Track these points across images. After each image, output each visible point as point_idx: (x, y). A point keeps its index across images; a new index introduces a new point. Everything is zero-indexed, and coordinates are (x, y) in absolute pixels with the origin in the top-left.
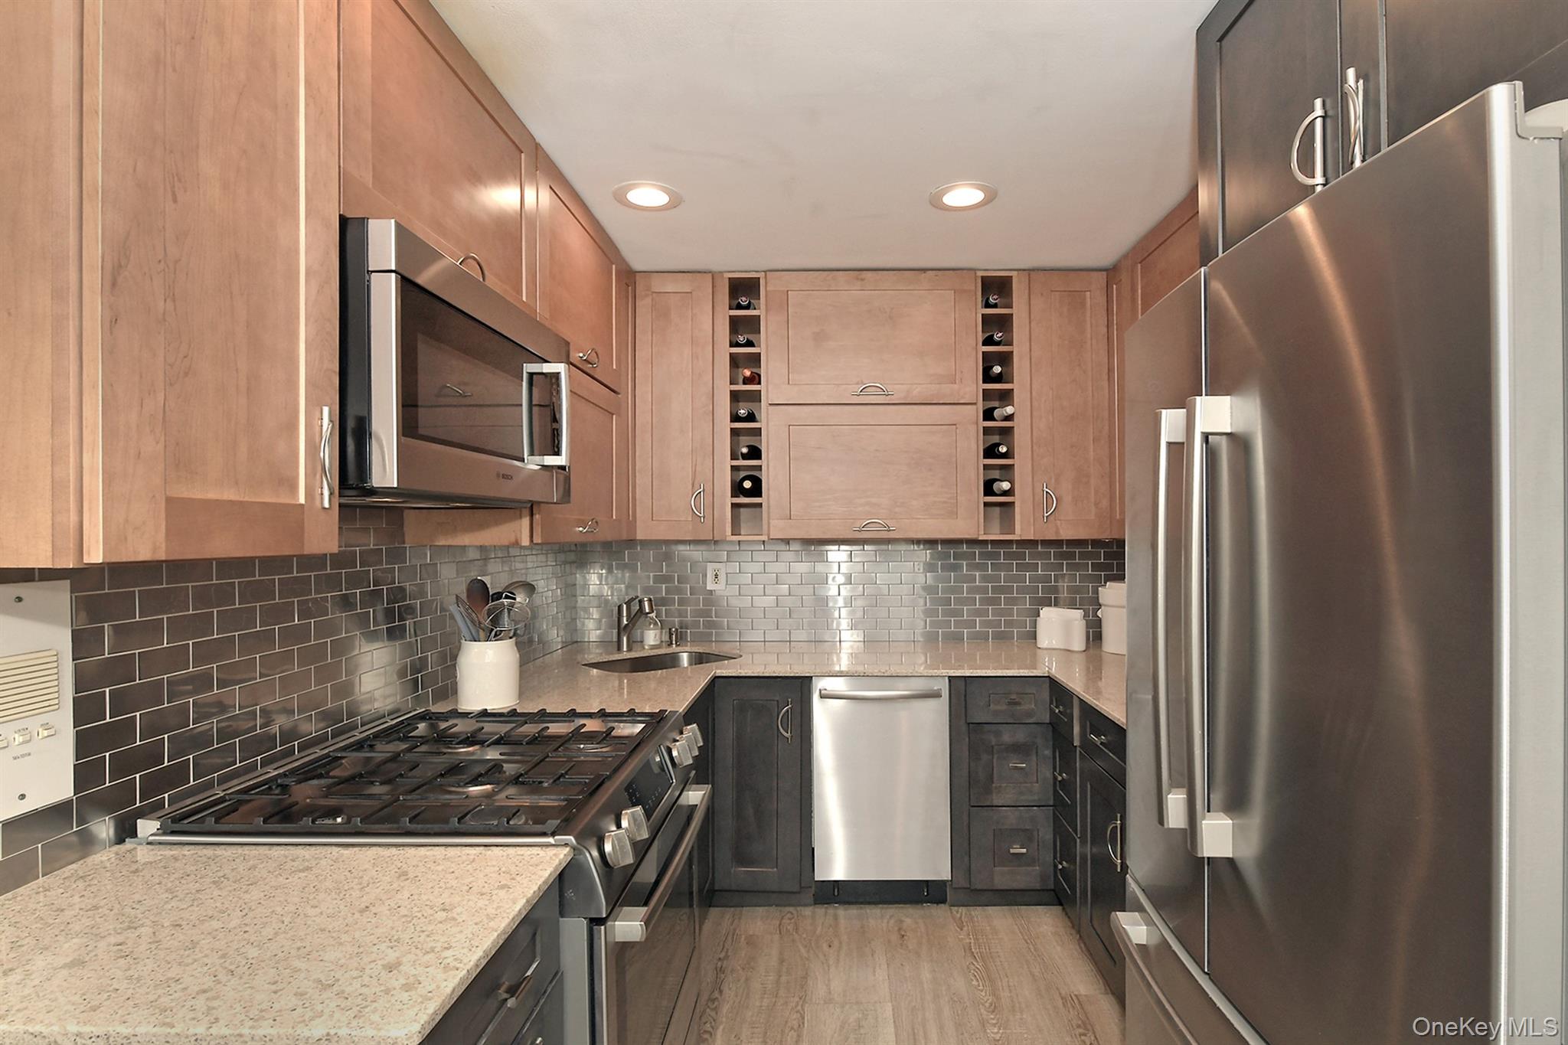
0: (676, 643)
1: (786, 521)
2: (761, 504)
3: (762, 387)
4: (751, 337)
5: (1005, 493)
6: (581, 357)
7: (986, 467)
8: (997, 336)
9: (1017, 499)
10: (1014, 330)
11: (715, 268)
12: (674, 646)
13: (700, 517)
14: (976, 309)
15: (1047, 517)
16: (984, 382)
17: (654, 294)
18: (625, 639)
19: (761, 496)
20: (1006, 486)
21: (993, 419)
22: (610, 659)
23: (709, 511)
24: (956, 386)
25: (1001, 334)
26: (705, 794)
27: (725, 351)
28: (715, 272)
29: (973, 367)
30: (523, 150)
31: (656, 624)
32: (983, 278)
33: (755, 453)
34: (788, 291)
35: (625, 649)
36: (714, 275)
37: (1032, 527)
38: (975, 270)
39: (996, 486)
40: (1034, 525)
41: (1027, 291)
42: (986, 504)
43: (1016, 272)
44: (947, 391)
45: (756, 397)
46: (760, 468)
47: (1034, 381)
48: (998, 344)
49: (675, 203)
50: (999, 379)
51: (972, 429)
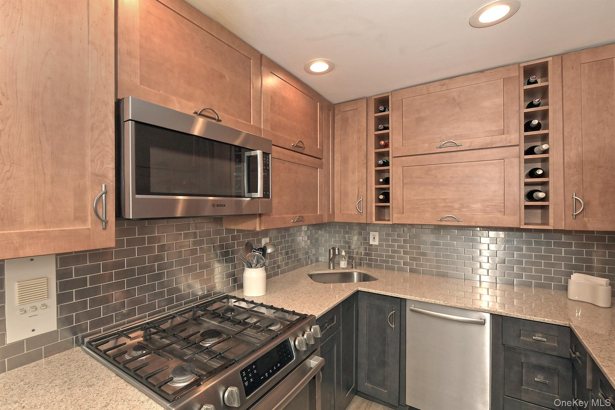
0: (355, 268)
1: (401, 215)
2: (389, 206)
3: (390, 149)
4: (386, 126)
5: (542, 200)
6: (294, 145)
7: (526, 184)
8: (536, 101)
9: (551, 203)
10: (549, 95)
11: (368, 95)
12: (354, 268)
13: (361, 212)
14: (519, 86)
15: (576, 215)
16: (526, 130)
17: (342, 113)
18: (332, 264)
19: (389, 202)
20: (541, 195)
21: (533, 153)
22: (324, 273)
23: (364, 209)
24: (504, 136)
25: (538, 100)
26: (317, 364)
27: (373, 133)
28: (368, 97)
29: (518, 122)
30: (251, 58)
31: (345, 258)
32: (524, 67)
33: (387, 181)
34: (402, 99)
35: (332, 269)
36: (367, 99)
37: (563, 222)
38: (519, 64)
39: (535, 195)
40: (565, 220)
41: (560, 68)
42: (526, 207)
43: (551, 58)
44: (499, 140)
45: (387, 154)
46: (389, 189)
47: (565, 125)
48: (538, 105)
49: (332, 68)
50: (538, 127)
51: (516, 161)
